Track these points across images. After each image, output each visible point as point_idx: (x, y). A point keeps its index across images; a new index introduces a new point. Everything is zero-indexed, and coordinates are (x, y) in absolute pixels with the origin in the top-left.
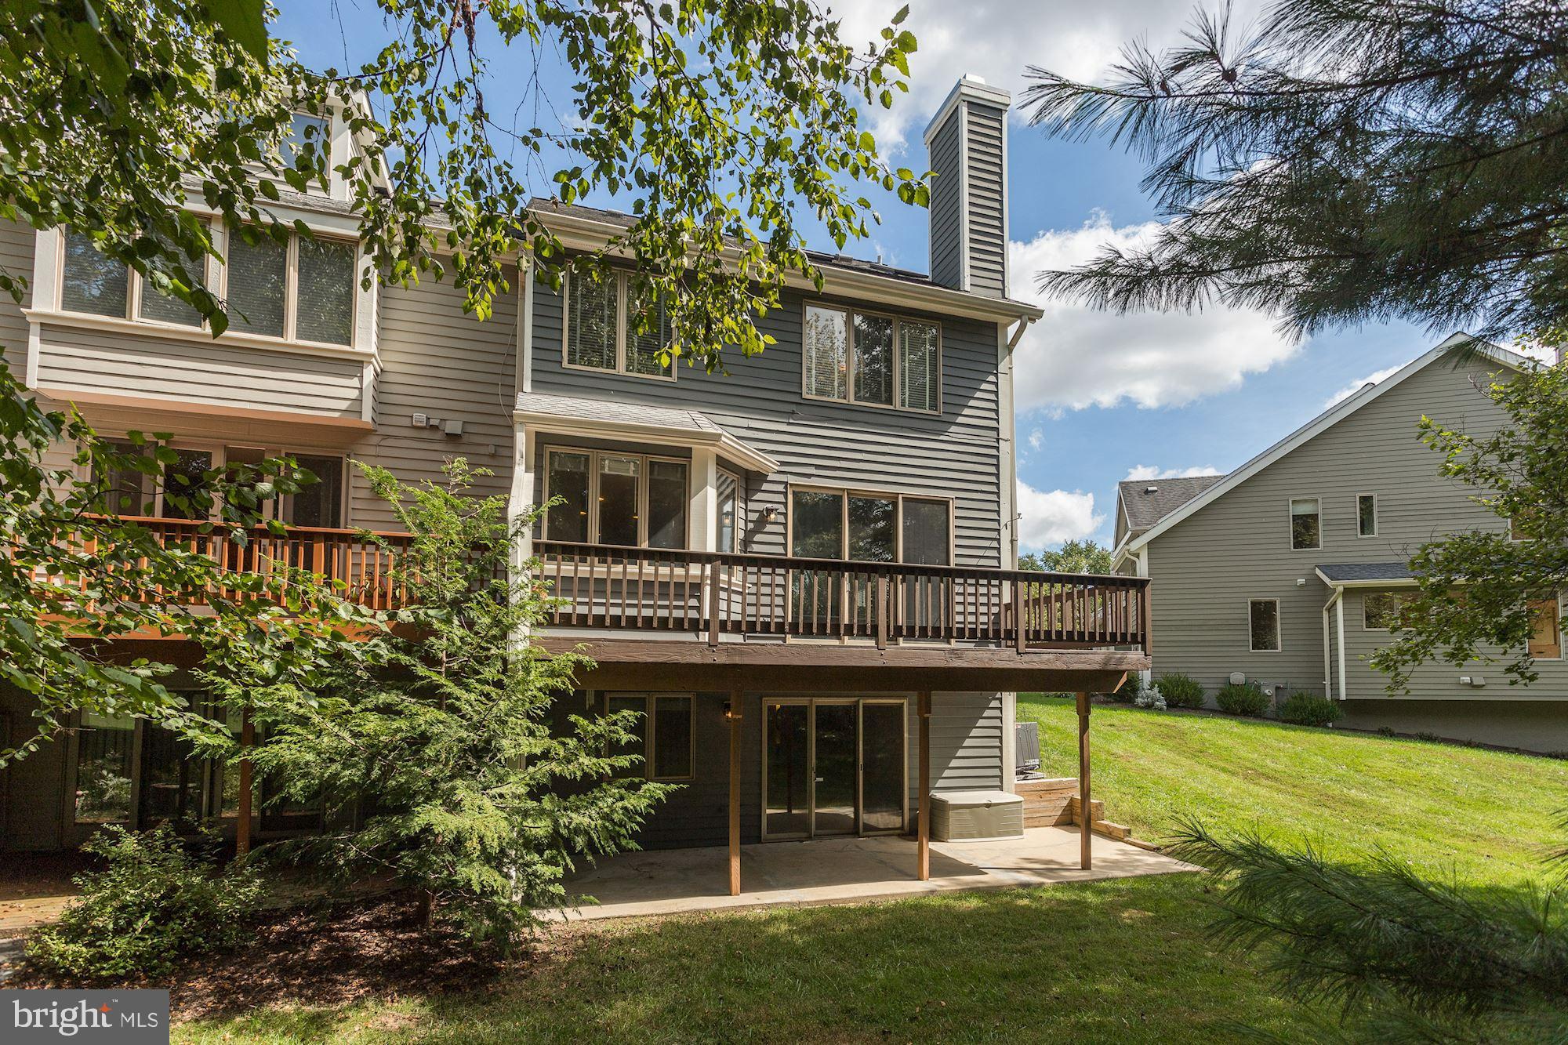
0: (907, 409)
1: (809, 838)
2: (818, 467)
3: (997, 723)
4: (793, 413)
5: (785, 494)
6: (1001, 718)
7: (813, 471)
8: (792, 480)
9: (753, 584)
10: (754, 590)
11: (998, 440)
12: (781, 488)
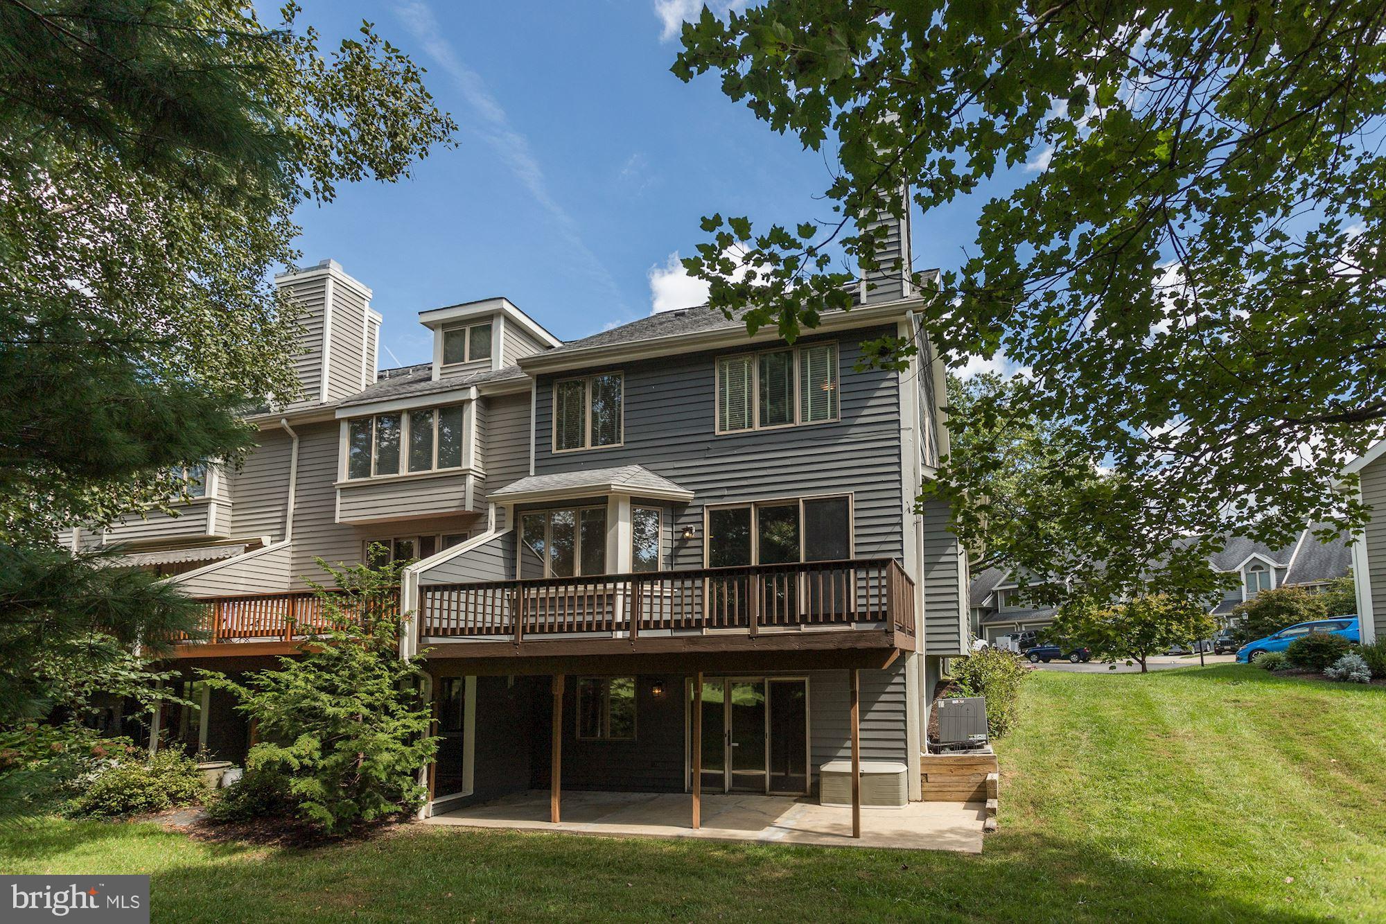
0: (810, 423)
1: (723, 792)
2: (728, 488)
3: (901, 698)
4: (709, 449)
5: (702, 514)
6: (905, 693)
7: (726, 492)
8: (708, 503)
9: (678, 589)
10: (679, 593)
11: (899, 431)
12: (699, 510)
